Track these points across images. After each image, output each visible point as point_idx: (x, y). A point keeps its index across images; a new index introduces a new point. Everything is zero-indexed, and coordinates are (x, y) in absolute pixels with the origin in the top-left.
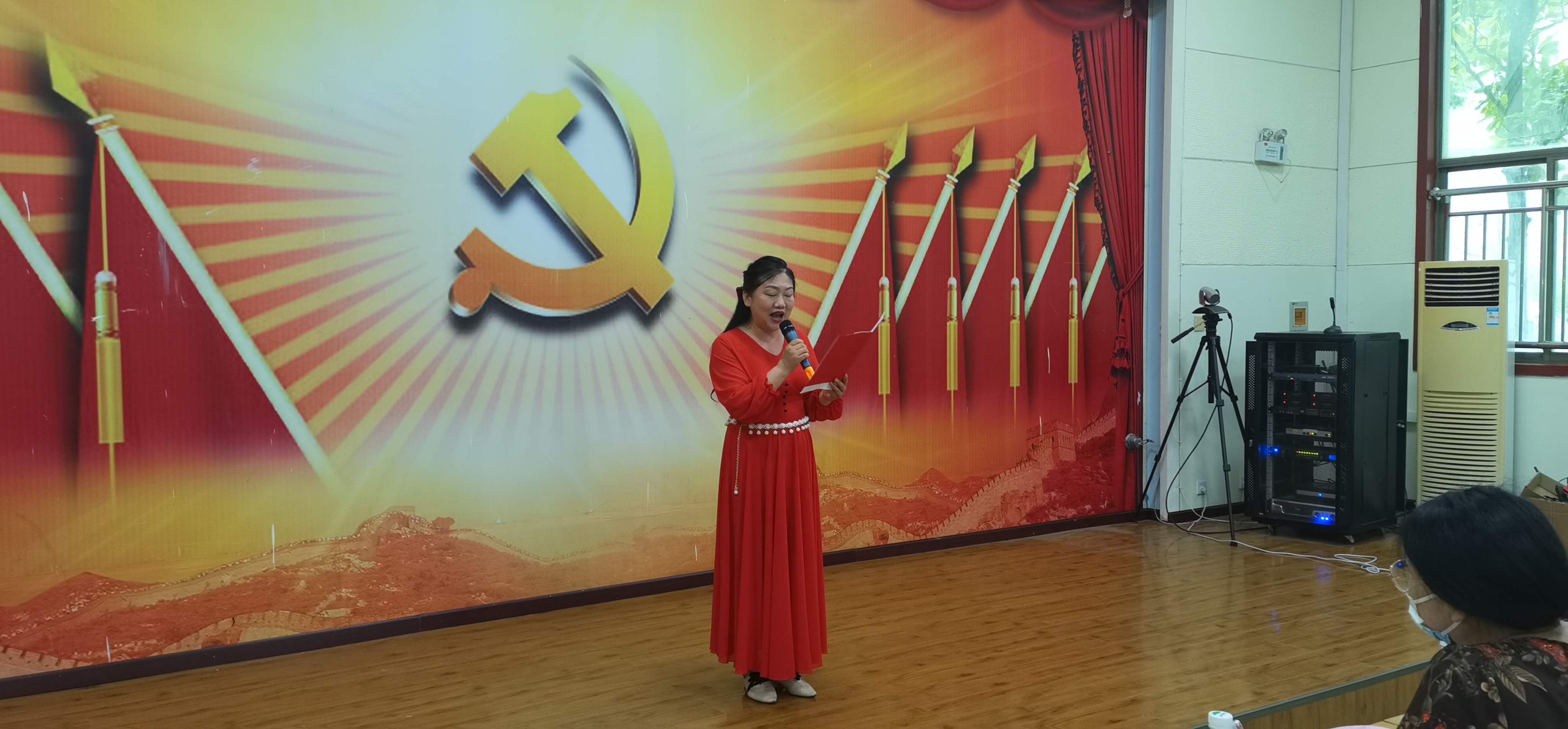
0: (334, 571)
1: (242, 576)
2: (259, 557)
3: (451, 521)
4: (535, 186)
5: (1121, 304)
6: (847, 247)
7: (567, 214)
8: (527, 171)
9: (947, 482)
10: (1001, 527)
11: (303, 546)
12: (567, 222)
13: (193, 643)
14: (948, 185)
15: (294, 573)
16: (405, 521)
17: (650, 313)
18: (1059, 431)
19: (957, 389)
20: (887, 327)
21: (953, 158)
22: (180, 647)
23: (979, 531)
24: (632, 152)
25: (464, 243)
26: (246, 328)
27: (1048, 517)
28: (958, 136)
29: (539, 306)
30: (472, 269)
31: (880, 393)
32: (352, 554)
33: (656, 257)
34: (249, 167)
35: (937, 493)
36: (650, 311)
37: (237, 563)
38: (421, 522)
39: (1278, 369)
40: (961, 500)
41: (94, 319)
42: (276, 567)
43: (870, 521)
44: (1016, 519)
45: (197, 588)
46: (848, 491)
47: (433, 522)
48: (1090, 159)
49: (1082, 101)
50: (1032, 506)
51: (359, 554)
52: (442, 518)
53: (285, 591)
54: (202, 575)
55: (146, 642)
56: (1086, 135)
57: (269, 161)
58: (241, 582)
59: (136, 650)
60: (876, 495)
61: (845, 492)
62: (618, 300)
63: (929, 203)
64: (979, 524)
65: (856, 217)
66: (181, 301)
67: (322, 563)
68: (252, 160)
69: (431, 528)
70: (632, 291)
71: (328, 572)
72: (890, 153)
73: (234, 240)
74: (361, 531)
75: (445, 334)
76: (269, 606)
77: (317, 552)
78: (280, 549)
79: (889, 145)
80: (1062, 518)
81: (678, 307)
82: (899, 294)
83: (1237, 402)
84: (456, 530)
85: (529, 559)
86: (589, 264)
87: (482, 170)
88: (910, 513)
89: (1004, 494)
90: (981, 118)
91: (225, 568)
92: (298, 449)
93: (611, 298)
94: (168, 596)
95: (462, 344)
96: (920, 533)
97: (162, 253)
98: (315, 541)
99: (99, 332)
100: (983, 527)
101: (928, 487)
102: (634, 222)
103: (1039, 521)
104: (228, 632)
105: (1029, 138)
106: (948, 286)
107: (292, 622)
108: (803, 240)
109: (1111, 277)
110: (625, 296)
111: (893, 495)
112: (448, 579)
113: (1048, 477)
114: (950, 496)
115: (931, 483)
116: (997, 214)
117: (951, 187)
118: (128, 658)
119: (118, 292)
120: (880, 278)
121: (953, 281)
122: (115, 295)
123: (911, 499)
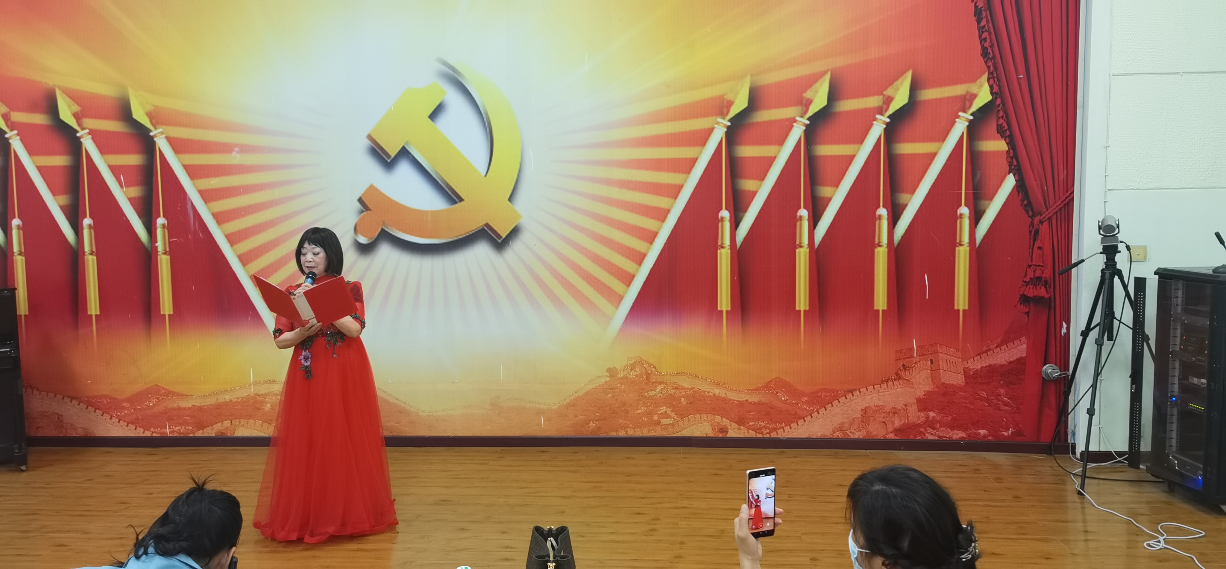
1: (236, 397)
4: (412, 153)
5: (1037, 232)
6: (684, 186)
7: (436, 171)
8: (407, 143)
9: (795, 391)
10: (861, 437)
11: (268, 383)
12: (437, 176)
13: (210, 432)
14: (798, 127)
15: (264, 399)
17: (502, 241)
18: (940, 354)
19: (807, 308)
20: (727, 253)
21: (804, 102)
22: (204, 433)
23: (834, 437)
24: (487, 124)
25: (363, 194)
26: (234, 250)
27: (925, 435)
28: (812, 80)
29: (416, 236)
30: (369, 212)
31: (719, 309)
33: (507, 200)
34: (234, 153)
35: (783, 399)
36: (502, 239)
37: (233, 389)
40: (812, 408)
41: (157, 245)
42: (254, 394)
43: (709, 415)
44: (877, 431)
45: (210, 401)
46: (686, 388)
48: (991, 87)
49: (981, 30)
50: (902, 422)
53: (259, 409)
54: (214, 394)
55: (187, 428)
57: (245, 149)
58: (235, 400)
59: (182, 431)
60: (714, 395)
61: (682, 389)
62: (476, 232)
63: (775, 144)
64: (833, 431)
65: (694, 161)
66: (200, 234)
68: (235, 149)
70: (487, 225)
72: (730, 104)
73: (227, 198)
75: (352, 255)
76: (250, 417)
77: (276, 388)
78: (255, 383)
79: (729, 97)
80: (944, 439)
81: (524, 237)
82: (741, 225)
85: (412, 409)
86: (453, 206)
87: (375, 145)
88: (753, 413)
89: (866, 408)
90: (839, 62)
91: (226, 391)
92: (264, 324)
93: (470, 230)
94: (198, 403)
95: (364, 262)
96: (763, 432)
97: (189, 207)
98: (275, 381)
99: (159, 252)
100: (838, 435)
101: (773, 393)
102: (488, 174)
103: (911, 437)
104: (229, 429)
105: (903, 73)
106: (798, 217)
107: (263, 428)
108: (640, 182)
110: (482, 229)
111: (733, 396)
113: (924, 397)
114: (799, 403)
115: (777, 390)
116: (859, 149)
117: (801, 128)
118: (178, 435)
119: (167, 229)
120: (719, 211)
121: (803, 213)
122: (166, 231)
123: (753, 402)
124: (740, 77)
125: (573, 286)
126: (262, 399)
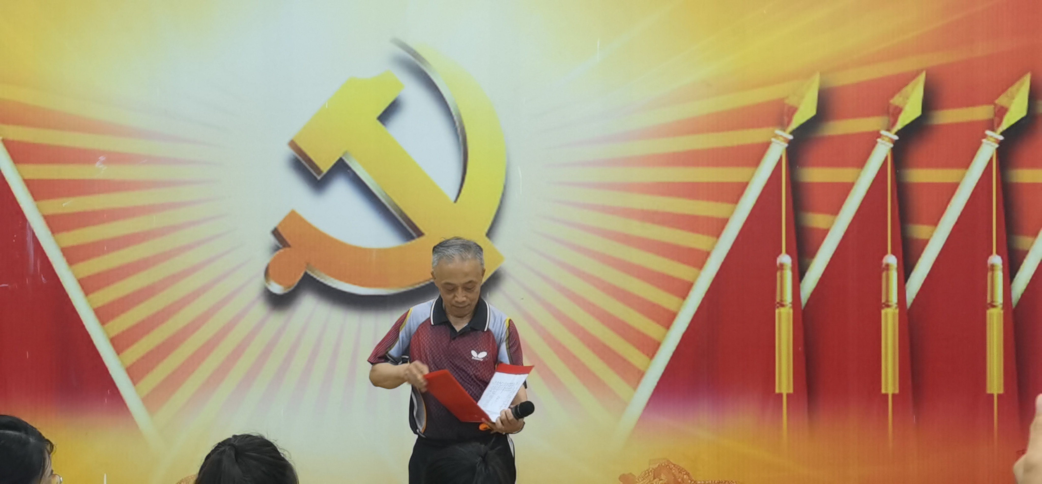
4: (354, 168)
6: (730, 220)
7: (386, 194)
8: (346, 153)
12: (386, 201)
14: (883, 144)
19: (897, 392)
20: (788, 314)
21: (891, 110)
24: (459, 129)
25: (280, 224)
26: (89, 301)
28: (901, 83)
29: (355, 284)
30: (287, 249)
31: (777, 391)
33: (484, 234)
34: (97, 165)
57: (114, 158)
63: (852, 166)
65: (743, 187)
66: (41, 279)
68: (100, 158)
72: (793, 111)
73: (84, 226)
75: (260, 310)
79: (791, 101)
81: (508, 288)
82: (807, 275)
86: (408, 243)
87: (300, 155)
90: (936, 59)
92: (127, 408)
95: (277, 320)
97: (29, 239)
102: (459, 201)
105: (1019, 77)
106: (884, 266)
108: (670, 214)
116: (963, 176)
117: (888, 146)
120: (778, 256)
121: (891, 260)
124: (807, 75)
125: (574, 357)
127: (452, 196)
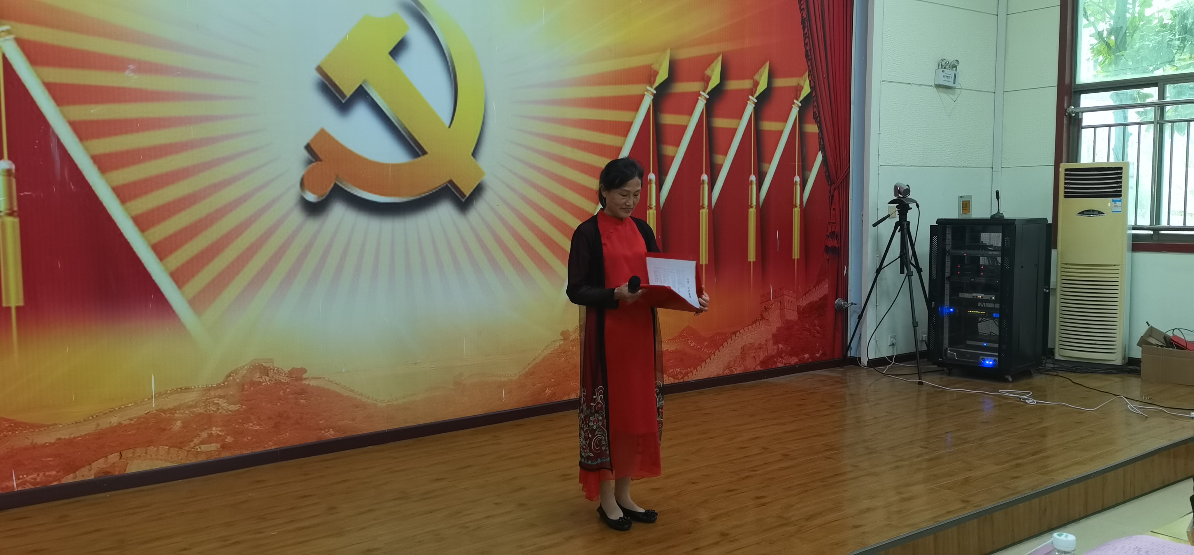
0: (205, 413)
1: (128, 418)
2: (141, 402)
3: (303, 370)
4: (371, 94)
5: (833, 196)
6: (623, 148)
7: (398, 118)
8: (365, 81)
9: (699, 337)
10: (741, 372)
11: (179, 393)
12: (398, 124)
13: (86, 474)
14: (701, 100)
15: (171, 415)
16: (265, 371)
17: (466, 200)
18: (785, 296)
19: (707, 263)
20: (654, 213)
21: (705, 78)
22: (76, 477)
23: (724, 375)
24: (451, 68)
25: (312, 140)
26: (126, 209)
27: (777, 364)
28: (709, 60)
29: (375, 193)
30: (319, 163)
32: (221, 398)
33: (471, 154)
34: (127, 73)
35: (692, 345)
36: (465, 198)
37: (123, 407)
38: (279, 372)
39: (953, 248)
40: (710, 351)
42: (156, 410)
44: (752, 365)
45: (89, 428)
47: (289, 371)
48: (810, 81)
49: (805, 34)
50: (765, 355)
51: (227, 399)
52: (297, 369)
53: (164, 430)
54: (93, 417)
55: (47, 473)
56: (807, 62)
57: (144, 68)
58: (126, 423)
59: (38, 480)
62: (440, 190)
63: (686, 114)
64: (724, 370)
65: (630, 124)
66: (71, 187)
67: (195, 406)
68: (129, 66)
69: (287, 376)
70: (451, 182)
71: (200, 414)
72: (656, 73)
73: (115, 134)
74: (228, 379)
75: (297, 216)
76: (150, 443)
77: (190, 398)
78: (159, 395)
79: (655, 67)
80: (787, 365)
81: (488, 196)
82: (663, 187)
83: (922, 273)
84: (308, 378)
85: (369, 401)
86: (416, 160)
87: (327, 80)
88: (671, 361)
89: (743, 346)
90: (727, 47)
91: (112, 411)
92: (173, 311)
93: (434, 188)
94: (65, 434)
95: (312, 225)
96: (679, 377)
97: (53, 145)
98: (188, 388)
100: (727, 372)
101: (685, 341)
102: (452, 126)
103: (770, 367)
104: (116, 465)
105: (764, 63)
106: (701, 181)
107: (170, 456)
108: (588, 142)
109: (825, 175)
110: (445, 186)
112: (301, 418)
113: (776, 333)
114: (702, 348)
115: (687, 337)
116: (739, 124)
117: (704, 102)
118: (32, 487)
119: (16, 177)
121: (705, 177)
122: (14, 181)
123: (672, 351)
124: (663, 49)
125: (532, 248)
126: (169, 415)
127: (447, 122)
